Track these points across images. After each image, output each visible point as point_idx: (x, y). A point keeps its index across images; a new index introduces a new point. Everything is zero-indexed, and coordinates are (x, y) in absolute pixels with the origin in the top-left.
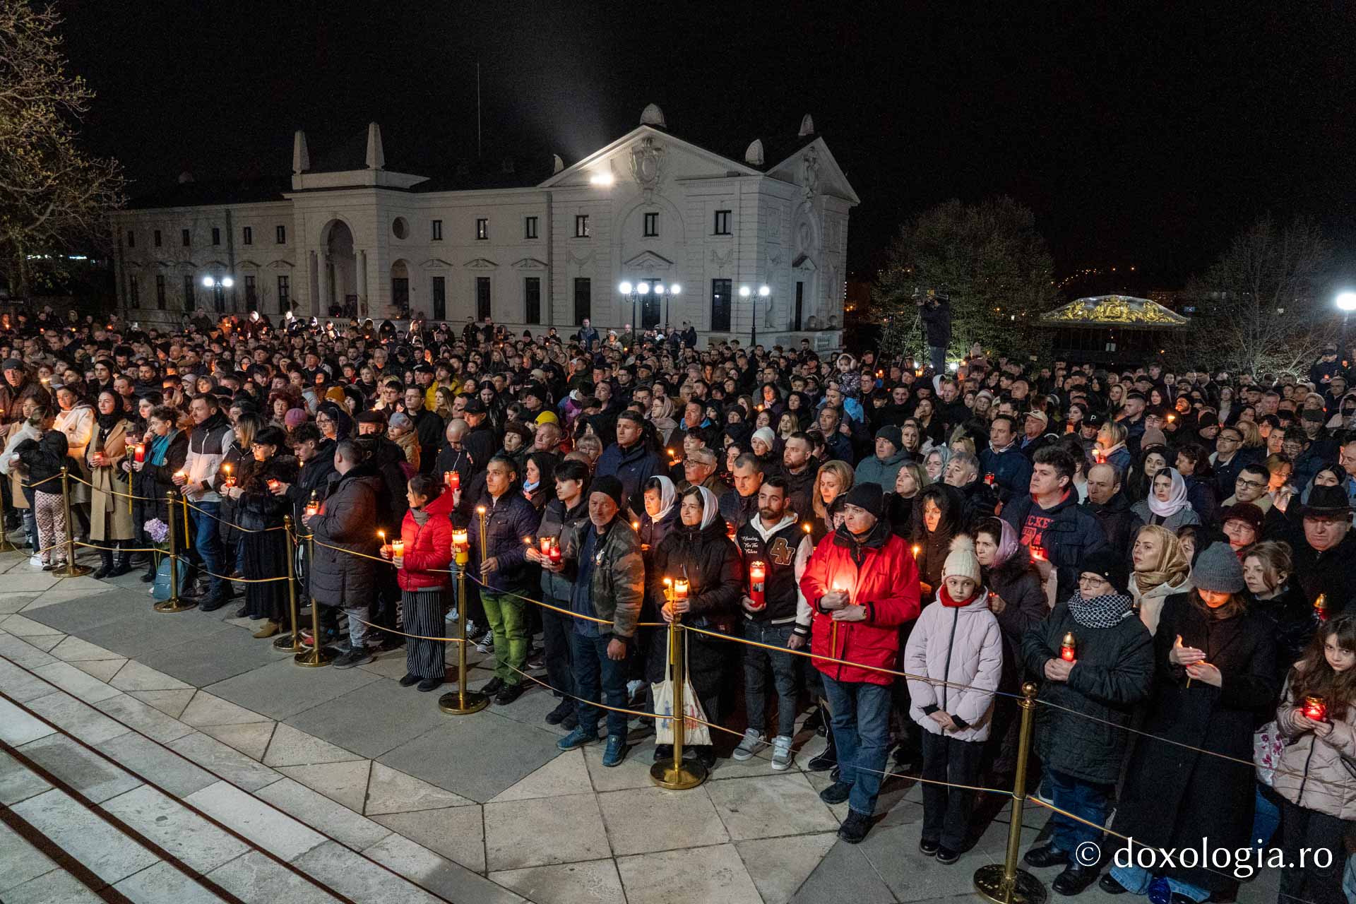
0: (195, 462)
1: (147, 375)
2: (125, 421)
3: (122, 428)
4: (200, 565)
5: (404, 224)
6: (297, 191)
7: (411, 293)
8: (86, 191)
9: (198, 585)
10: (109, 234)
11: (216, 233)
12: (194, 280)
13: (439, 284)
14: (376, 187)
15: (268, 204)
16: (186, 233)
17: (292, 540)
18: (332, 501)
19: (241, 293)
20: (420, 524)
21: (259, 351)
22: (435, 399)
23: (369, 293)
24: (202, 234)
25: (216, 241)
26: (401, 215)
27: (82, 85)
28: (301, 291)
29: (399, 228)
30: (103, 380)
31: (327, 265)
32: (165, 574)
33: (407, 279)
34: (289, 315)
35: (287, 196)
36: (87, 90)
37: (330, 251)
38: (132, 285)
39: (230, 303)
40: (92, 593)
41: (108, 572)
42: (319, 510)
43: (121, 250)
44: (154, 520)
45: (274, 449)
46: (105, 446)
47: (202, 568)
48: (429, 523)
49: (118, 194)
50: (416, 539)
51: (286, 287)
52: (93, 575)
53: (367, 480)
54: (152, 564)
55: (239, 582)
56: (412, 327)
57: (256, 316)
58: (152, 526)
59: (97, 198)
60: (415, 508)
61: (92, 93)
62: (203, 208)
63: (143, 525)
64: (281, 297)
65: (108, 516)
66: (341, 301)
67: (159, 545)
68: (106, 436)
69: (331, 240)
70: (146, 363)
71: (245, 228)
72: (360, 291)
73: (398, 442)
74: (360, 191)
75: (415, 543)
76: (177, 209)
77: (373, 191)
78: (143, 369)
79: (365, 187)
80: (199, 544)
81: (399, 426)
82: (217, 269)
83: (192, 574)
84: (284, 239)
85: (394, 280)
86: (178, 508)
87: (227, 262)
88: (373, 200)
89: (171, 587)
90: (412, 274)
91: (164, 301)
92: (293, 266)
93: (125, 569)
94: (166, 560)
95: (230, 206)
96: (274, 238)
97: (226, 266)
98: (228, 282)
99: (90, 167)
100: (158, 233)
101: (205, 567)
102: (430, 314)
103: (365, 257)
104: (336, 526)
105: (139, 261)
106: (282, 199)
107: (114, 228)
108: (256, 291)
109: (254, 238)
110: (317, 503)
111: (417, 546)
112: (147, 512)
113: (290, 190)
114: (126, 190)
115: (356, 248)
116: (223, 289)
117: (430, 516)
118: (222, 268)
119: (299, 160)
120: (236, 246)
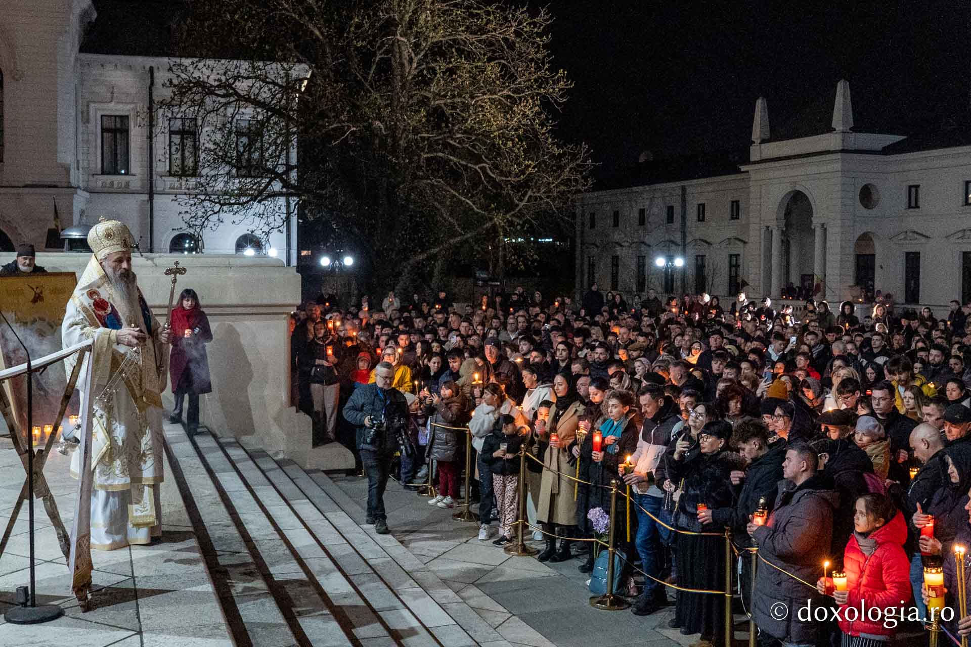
0: (644, 451)
1: (602, 357)
2: (578, 403)
3: (574, 409)
4: (636, 563)
5: (873, 191)
6: (755, 163)
7: (878, 273)
8: (559, 176)
9: (633, 584)
10: (574, 216)
11: (670, 210)
12: (647, 260)
13: (913, 262)
14: (843, 151)
15: (724, 178)
16: (642, 212)
17: (732, 551)
18: (782, 514)
19: (691, 272)
20: (867, 554)
21: (715, 336)
22: (905, 400)
23: (828, 272)
24: (657, 212)
25: (670, 219)
26: (872, 181)
27: (563, 77)
28: (752, 271)
29: (867, 196)
30: (563, 361)
31: (782, 241)
32: (602, 566)
33: (874, 255)
34: (742, 297)
35: (743, 168)
36: (567, 81)
37: (786, 226)
38: (589, 265)
39: (679, 283)
40: (536, 575)
41: (549, 556)
42: (766, 522)
43: (582, 232)
44: (598, 509)
45: (722, 443)
46: (558, 427)
47: (638, 566)
48: (878, 553)
49: (585, 178)
50: (862, 571)
51: (737, 266)
52: (537, 556)
53: (824, 493)
54: (591, 552)
55: (672, 588)
56: (876, 311)
57: (707, 298)
58: (595, 514)
59: (567, 182)
60: (861, 534)
61: (571, 84)
62: (658, 186)
63: (587, 512)
64: (731, 277)
65: (553, 497)
66: (795, 280)
67: (600, 536)
68: (560, 417)
69: (788, 213)
70: (602, 345)
71: (699, 205)
72: (817, 271)
73: (868, 450)
74: (823, 158)
75: (860, 577)
76: (635, 189)
77: (839, 156)
78: (599, 350)
79: (828, 152)
80: (638, 541)
81: (869, 433)
82: (669, 248)
83: (627, 572)
84: (738, 214)
85: (858, 257)
86: (620, 499)
87: (679, 241)
88: (838, 166)
89: (607, 583)
90: (879, 250)
91: (617, 281)
92: (745, 243)
93: (565, 556)
94: (604, 553)
95: (685, 183)
96: (728, 215)
97: (676, 244)
98: (679, 262)
99: (564, 154)
100: (616, 215)
101: (640, 566)
102: (900, 298)
103: (825, 231)
104: (784, 543)
105: (598, 242)
106: (739, 171)
107: (578, 211)
108: (706, 270)
109: (708, 215)
110: (766, 512)
111: (864, 581)
112: (592, 499)
113: (747, 162)
114: (592, 173)
115: (816, 221)
116: (674, 269)
117: (879, 545)
118: (673, 247)
119: (758, 130)
120: (688, 224)
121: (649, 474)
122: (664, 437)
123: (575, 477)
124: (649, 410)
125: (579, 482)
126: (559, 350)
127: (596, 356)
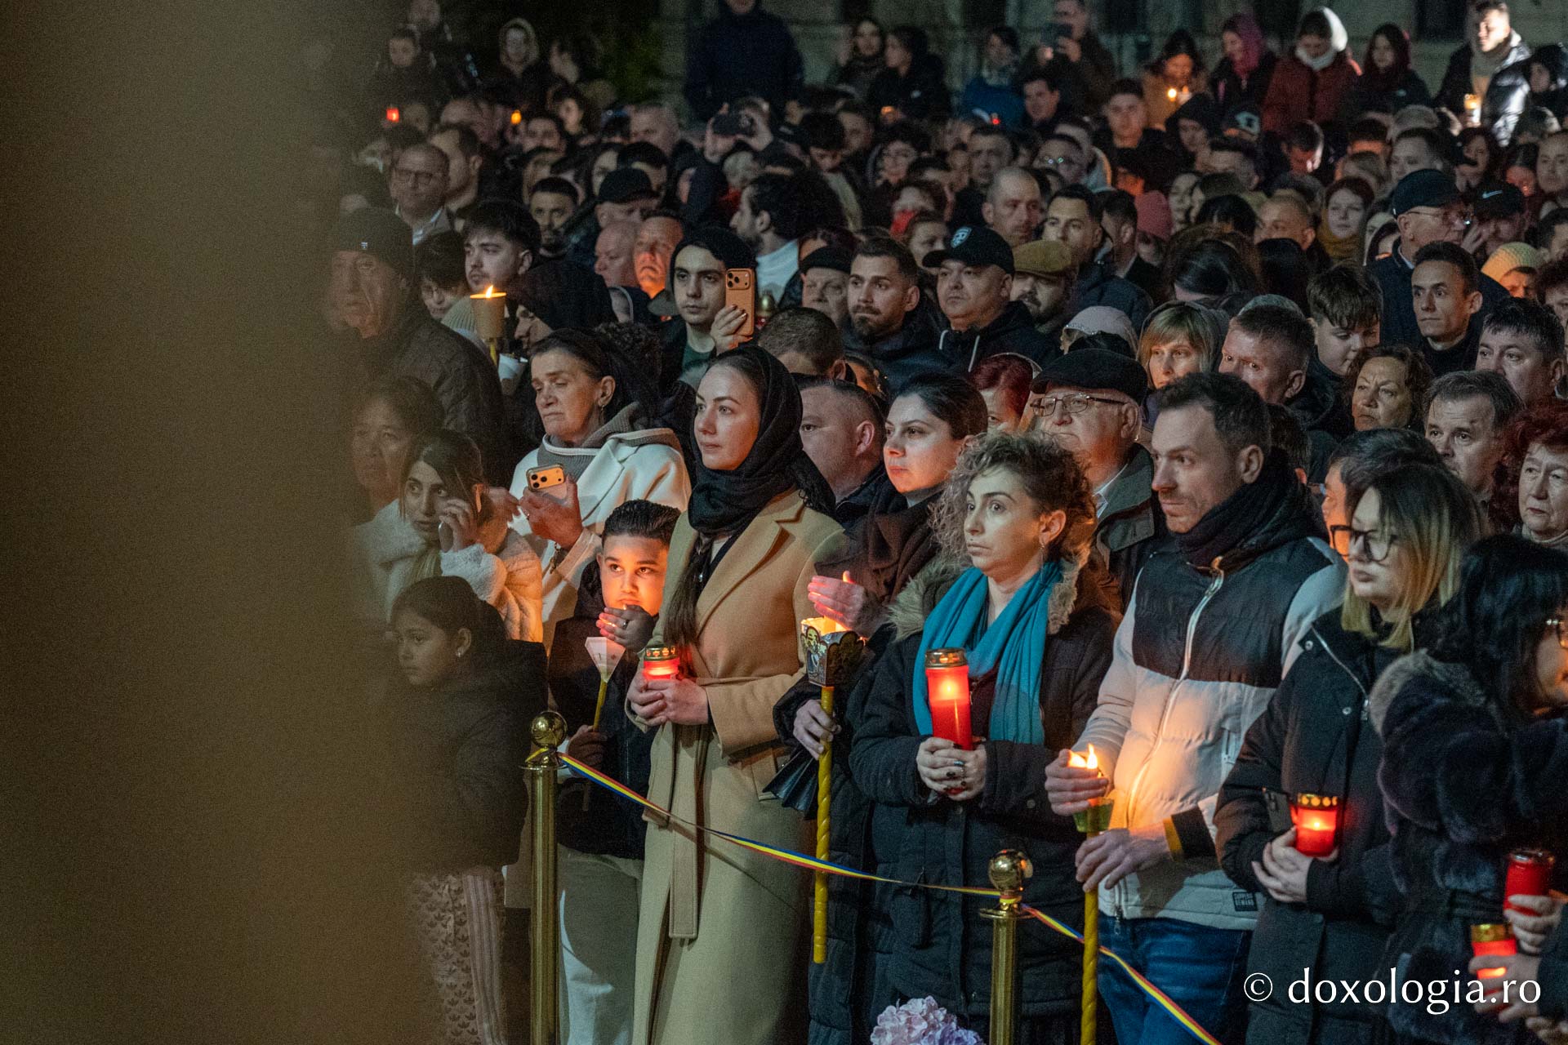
121: (1188, 825)
122: (1246, 646)
123: (811, 854)
124: (1186, 477)
125: (828, 878)
126: (684, 273)
127: (855, 296)
